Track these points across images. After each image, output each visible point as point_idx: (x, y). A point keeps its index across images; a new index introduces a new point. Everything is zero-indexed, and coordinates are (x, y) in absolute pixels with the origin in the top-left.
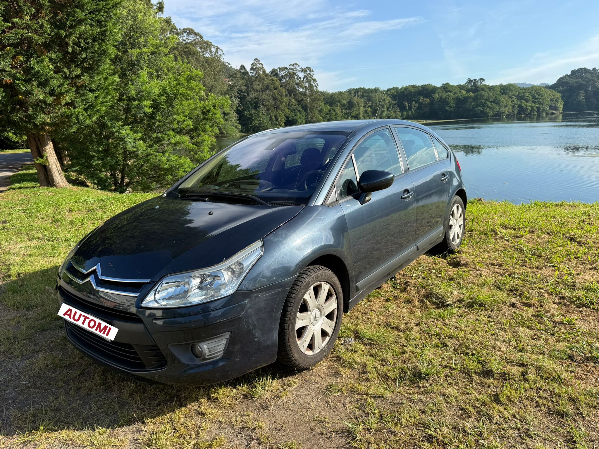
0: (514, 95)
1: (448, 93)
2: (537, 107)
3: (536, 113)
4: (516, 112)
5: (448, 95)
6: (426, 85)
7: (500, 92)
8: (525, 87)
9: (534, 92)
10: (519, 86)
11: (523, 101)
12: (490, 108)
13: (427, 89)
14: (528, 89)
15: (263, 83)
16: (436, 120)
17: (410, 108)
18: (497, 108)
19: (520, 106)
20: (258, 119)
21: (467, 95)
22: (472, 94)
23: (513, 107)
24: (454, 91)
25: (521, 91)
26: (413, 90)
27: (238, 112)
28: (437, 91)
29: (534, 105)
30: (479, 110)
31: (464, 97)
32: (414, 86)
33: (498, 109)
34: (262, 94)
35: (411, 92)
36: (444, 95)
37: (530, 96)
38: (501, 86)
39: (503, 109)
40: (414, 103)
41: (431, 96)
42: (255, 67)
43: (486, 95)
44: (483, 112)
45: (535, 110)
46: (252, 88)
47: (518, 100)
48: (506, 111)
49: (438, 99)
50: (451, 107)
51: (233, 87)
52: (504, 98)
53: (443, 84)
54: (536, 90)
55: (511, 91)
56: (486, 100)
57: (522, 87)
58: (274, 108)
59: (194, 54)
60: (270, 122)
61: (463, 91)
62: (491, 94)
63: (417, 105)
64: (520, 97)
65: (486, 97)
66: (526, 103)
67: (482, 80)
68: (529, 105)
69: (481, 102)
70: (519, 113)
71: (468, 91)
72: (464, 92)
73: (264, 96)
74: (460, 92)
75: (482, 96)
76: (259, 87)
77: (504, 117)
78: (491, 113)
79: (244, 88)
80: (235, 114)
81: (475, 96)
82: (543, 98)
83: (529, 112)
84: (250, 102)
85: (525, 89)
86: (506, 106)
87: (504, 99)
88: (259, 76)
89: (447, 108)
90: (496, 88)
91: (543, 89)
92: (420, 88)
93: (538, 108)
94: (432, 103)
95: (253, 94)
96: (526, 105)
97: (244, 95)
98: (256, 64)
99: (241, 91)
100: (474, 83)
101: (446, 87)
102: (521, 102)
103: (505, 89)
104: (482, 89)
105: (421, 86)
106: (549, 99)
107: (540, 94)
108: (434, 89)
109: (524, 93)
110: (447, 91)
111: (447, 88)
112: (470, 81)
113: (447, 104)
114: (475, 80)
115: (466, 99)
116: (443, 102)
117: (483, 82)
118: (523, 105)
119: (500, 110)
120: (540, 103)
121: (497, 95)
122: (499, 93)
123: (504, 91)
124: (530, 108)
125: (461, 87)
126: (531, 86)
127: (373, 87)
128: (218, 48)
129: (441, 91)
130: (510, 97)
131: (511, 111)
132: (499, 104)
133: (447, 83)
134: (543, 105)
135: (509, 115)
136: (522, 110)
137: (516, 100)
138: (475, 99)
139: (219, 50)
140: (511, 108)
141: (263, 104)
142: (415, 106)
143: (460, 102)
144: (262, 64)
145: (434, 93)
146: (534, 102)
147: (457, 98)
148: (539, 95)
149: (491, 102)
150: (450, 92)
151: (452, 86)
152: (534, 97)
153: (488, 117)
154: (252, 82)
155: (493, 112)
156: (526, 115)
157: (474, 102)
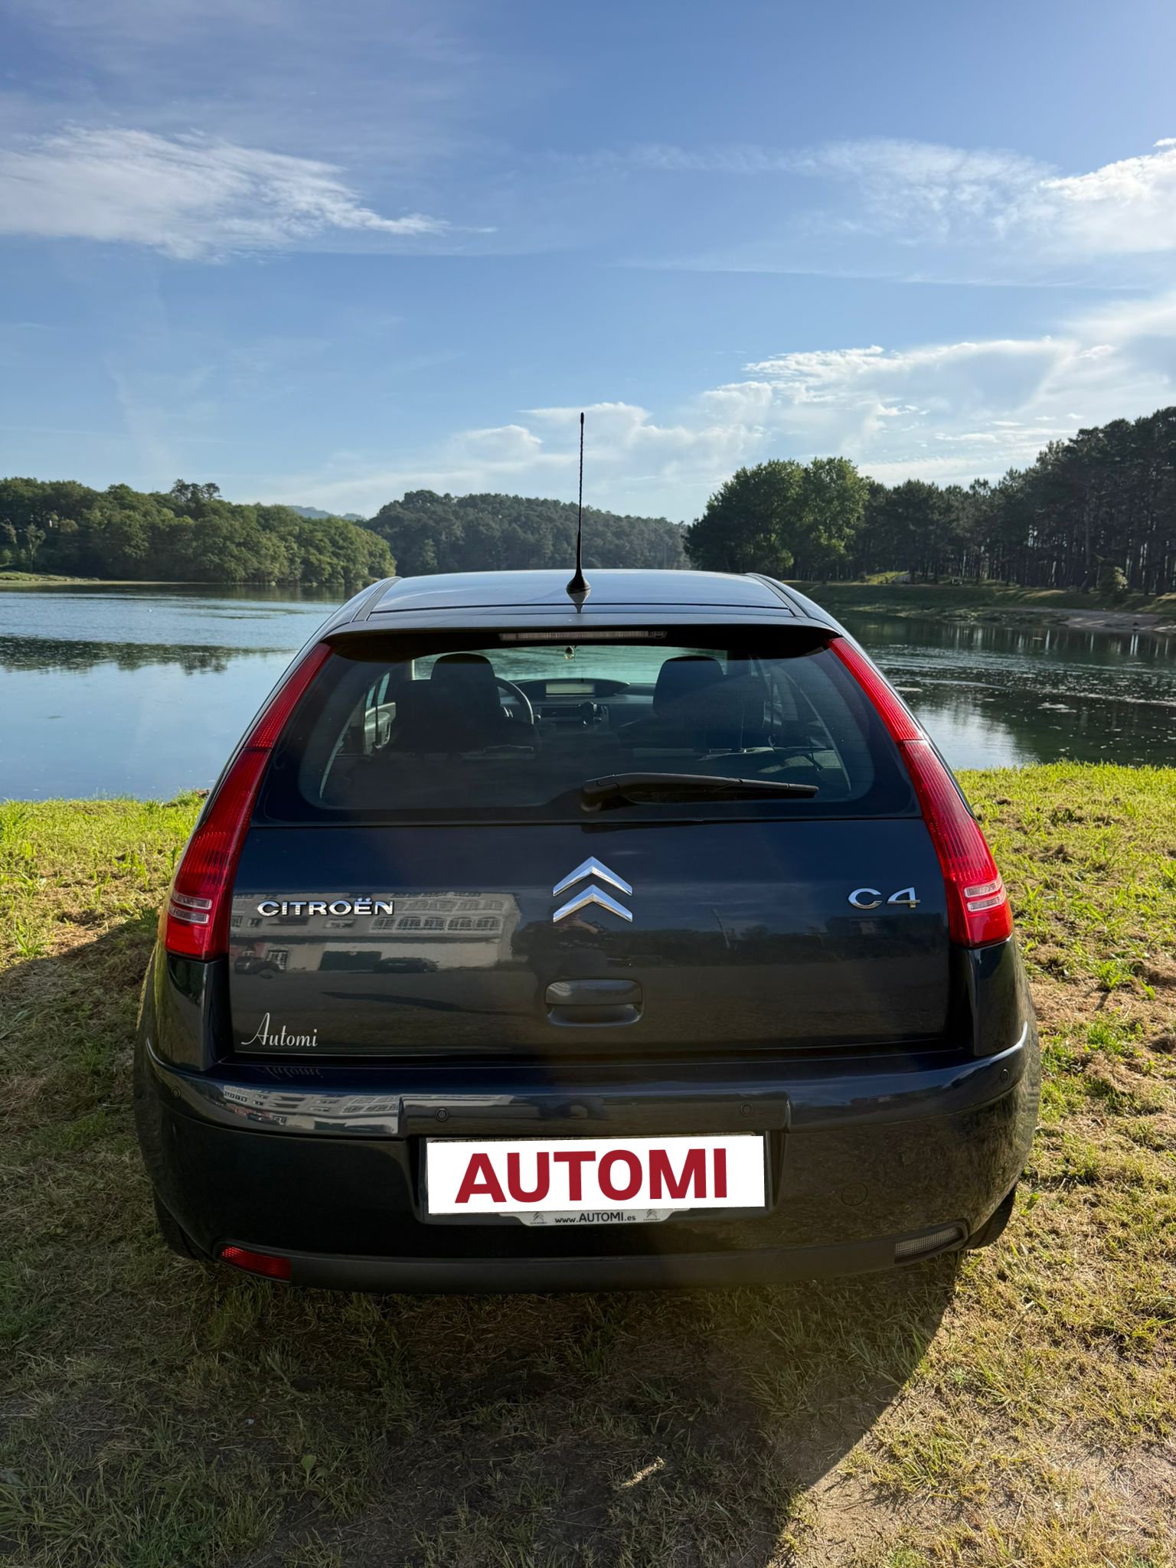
0: (290, 534)
1: (127, 512)
2: (343, 568)
3: (342, 581)
4: (298, 574)
5: (129, 517)
6: (64, 484)
7: (258, 522)
8: (315, 517)
9: (333, 531)
10: (301, 513)
11: (312, 551)
12: (238, 559)
13: (68, 495)
14: (320, 522)
16: (101, 579)
17: (23, 541)
18: (254, 560)
19: (306, 562)
21: (176, 521)
22: (190, 521)
23: (292, 561)
24: (143, 509)
25: (306, 526)
26: (27, 493)
28: (97, 504)
29: (335, 561)
30: (211, 561)
31: (170, 526)
32: (28, 483)
33: (256, 565)
35: (22, 496)
36: (118, 516)
37: (326, 540)
38: (258, 507)
39: (266, 565)
40: (33, 527)
41: (81, 514)
43: (224, 525)
44: (220, 568)
45: (339, 573)
47: (300, 545)
48: (276, 571)
49: (100, 524)
50: (137, 547)
52: (269, 539)
53: (112, 487)
54: (337, 528)
55: (284, 523)
56: (225, 538)
57: (306, 516)
61: (165, 510)
62: (237, 525)
63: (42, 533)
64: (305, 541)
65: (225, 531)
66: (319, 556)
67: (212, 487)
68: (326, 560)
69: (215, 543)
70: (305, 577)
71: (179, 511)
72: (169, 514)
74: (159, 512)
75: (216, 529)
77: (274, 584)
78: (241, 573)
81: (196, 526)
82: (353, 547)
83: (327, 576)
85: (314, 523)
86: (274, 559)
87: (269, 541)
89: (128, 550)
90: (246, 513)
91: (351, 527)
92: (49, 491)
93: (346, 570)
94: (84, 533)
96: (319, 560)
100: (193, 493)
101: (120, 496)
102: (307, 552)
103: (270, 518)
104: (215, 512)
105: (51, 484)
106: (366, 552)
107: (347, 537)
108: (89, 498)
109: (311, 532)
110: (123, 507)
111: (122, 498)
112: (182, 487)
113: (127, 538)
114: (195, 486)
115: (175, 531)
116: (118, 533)
117: (215, 495)
118: (313, 559)
119: (263, 567)
120: (349, 559)
121: (252, 528)
122: (254, 524)
123: (266, 520)
124: (328, 568)
125: (159, 499)
126: (325, 517)
129: (108, 504)
130: (283, 538)
131: (287, 571)
132: (257, 552)
133: (122, 486)
134: (354, 564)
135: (283, 580)
136: (311, 570)
137: (295, 546)
138: (198, 532)
140: (286, 563)
142: (37, 537)
143: (163, 537)
145: (89, 508)
146: (335, 555)
147: (153, 527)
148: (344, 540)
149: (239, 545)
150: (133, 508)
151: (137, 494)
152: (334, 543)
153: (234, 579)
155: (245, 569)
156: (321, 584)
157: (196, 540)
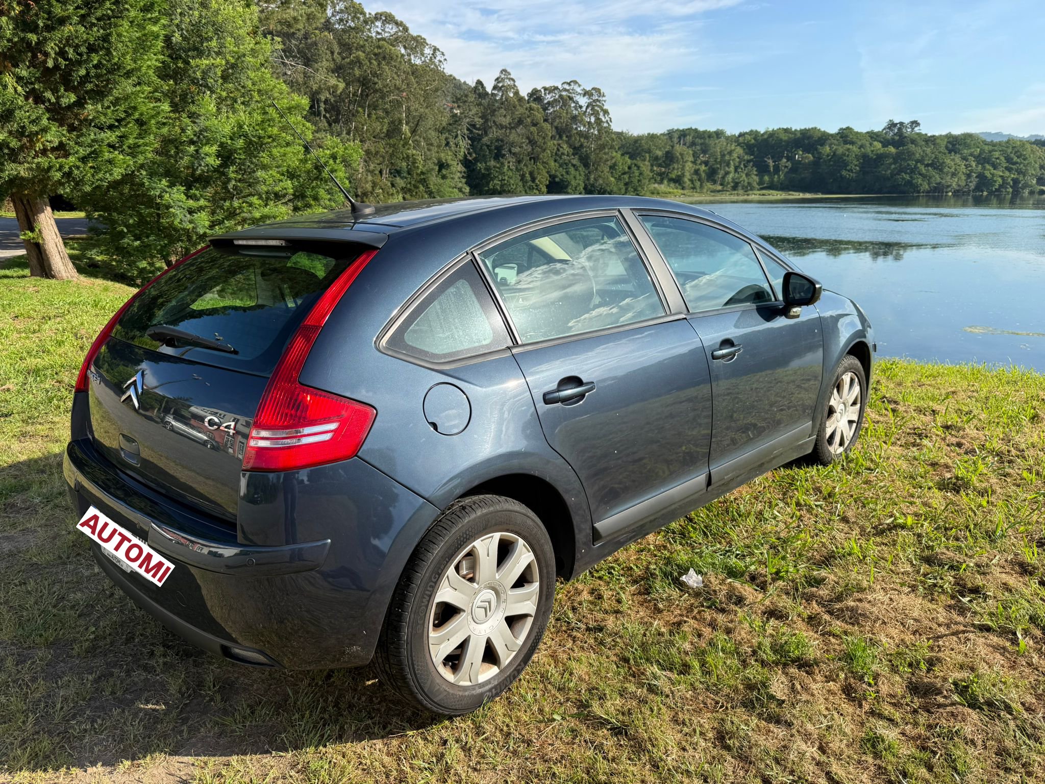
0: (971, 155)
1: (848, 146)
2: (1013, 179)
3: (1011, 190)
4: (972, 186)
5: (848, 150)
6: (809, 130)
7: (947, 147)
8: (996, 140)
9: (1009, 150)
10: (984, 138)
11: (988, 166)
12: (924, 176)
13: (810, 137)
14: (1000, 144)
15: (513, 113)
16: (823, 193)
17: (777, 169)
18: (937, 176)
19: (981, 176)
20: (500, 177)
21: (882, 151)
22: (892, 150)
23: (969, 176)
24: (860, 143)
25: (986, 148)
26: (784, 137)
27: (466, 163)
28: (829, 142)
29: (1007, 174)
30: (903, 179)
31: (877, 155)
32: (786, 131)
33: (939, 180)
34: (510, 133)
35: (781, 140)
36: (840, 150)
37: (1002, 158)
38: (949, 136)
39: (948, 180)
40: (784, 160)
41: (816, 149)
42: (500, 85)
43: (918, 152)
44: (909, 183)
45: (1008, 184)
46: (494, 122)
47: (978, 163)
48: (954, 185)
49: (828, 156)
50: (851, 171)
51: (460, 119)
52: (953, 160)
53: (841, 129)
54: (1013, 148)
55: (967, 146)
56: (917, 161)
57: (989, 140)
58: (530, 159)
59: (392, 58)
60: (521, 184)
61: (876, 143)
62: (928, 150)
63: (789, 164)
64: (983, 159)
65: (918, 155)
66: (993, 171)
67: (915, 123)
68: (997, 175)
69: (908, 165)
70: (978, 188)
71: (886, 143)
72: (878, 145)
73: (513, 137)
74: (871, 144)
75: (911, 154)
76: (506, 121)
77: (950, 194)
78: (926, 186)
79: (478, 121)
80: (460, 168)
81: (897, 153)
82: (1026, 162)
83: (997, 187)
84: (488, 146)
85: (993, 144)
86: (954, 175)
87: (952, 162)
88: (506, 100)
89: (844, 173)
90: (938, 141)
91: (1028, 146)
92: (799, 135)
93: (1016, 181)
94: (816, 163)
95: (494, 133)
96: (993, 175)
97: (479, 135)
98: (503, 80)
99: (474, 126)
100: (899, 129)
101: (845, 135)
102: (984, 168)
103: (955, 144)
104: (913, 142)
105: (801, 130)
106: (1037, 166)
107: (1021, 155)
108: (824, 138)
109: (990, 152)
110: (846, 142)
111: (847, 136)
112: (892, 125)
113: (845, 165)
114: (901, 123)
115: (880, 157)
116: (839, 161)
117: (916, 129)
118: (987, 174)
119: (943, 181)
120: (1019, 172)
121: (940, 152)
122: (943, 149)
123: (954, 145)
124: (1000, 180)
125: (873, 136)
126: (1005, 139)
127: (712, 129)
128: (435, 50)
129: (835, 142)
130: (965, 159)
131: (963, 183)
132: (941, 170)
133: (848, 128)
134: (1024, 176)
135: (958, 191)
136: (983, 182)
137: (974, 164)
138: (897, 158)
139: (438, 53)
140: (963, 178)
141: (510, 151)
142: (786, 167)
143: (870, 163)
144: (513, 80)
145: (822, 145)
146: (1009, 169)
147: (865, 156)
148: (1018, 157)
149: (927, 165)
150: (852, 143)
151: (857, 133)
152: (1009, 160)
153: (919, 192)
154: (495, 110)
155: (929, 184)
156: (991, 193)
157: (895, 163)
